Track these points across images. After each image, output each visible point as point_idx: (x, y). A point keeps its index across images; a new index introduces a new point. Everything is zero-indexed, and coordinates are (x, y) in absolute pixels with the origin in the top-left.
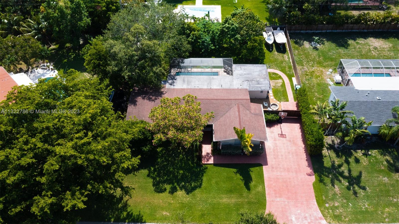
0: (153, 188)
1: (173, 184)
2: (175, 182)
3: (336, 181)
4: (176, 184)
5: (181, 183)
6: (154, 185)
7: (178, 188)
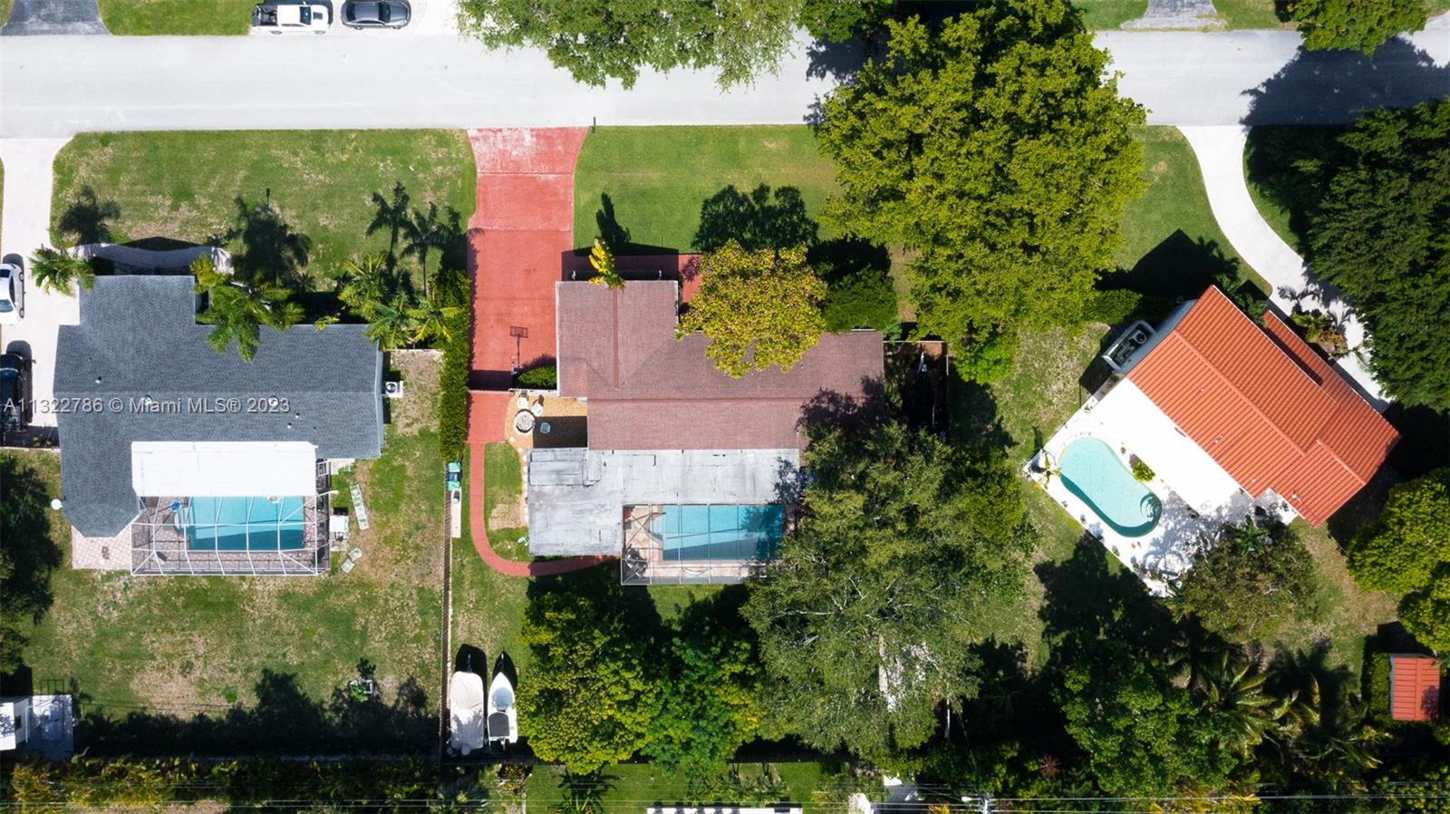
0: (803, 197)
1: (762, 208)
2: (758, 212)
3: (426, 215)
4: (757, 207)
5: (746, 210)
6: (801, 204)
7: (751, 198)
